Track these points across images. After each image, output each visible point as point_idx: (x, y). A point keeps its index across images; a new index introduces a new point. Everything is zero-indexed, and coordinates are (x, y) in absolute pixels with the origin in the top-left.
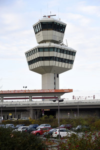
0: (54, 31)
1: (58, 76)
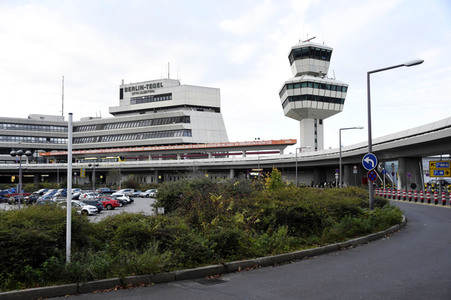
0: (312, 60)
1: (321, 123)
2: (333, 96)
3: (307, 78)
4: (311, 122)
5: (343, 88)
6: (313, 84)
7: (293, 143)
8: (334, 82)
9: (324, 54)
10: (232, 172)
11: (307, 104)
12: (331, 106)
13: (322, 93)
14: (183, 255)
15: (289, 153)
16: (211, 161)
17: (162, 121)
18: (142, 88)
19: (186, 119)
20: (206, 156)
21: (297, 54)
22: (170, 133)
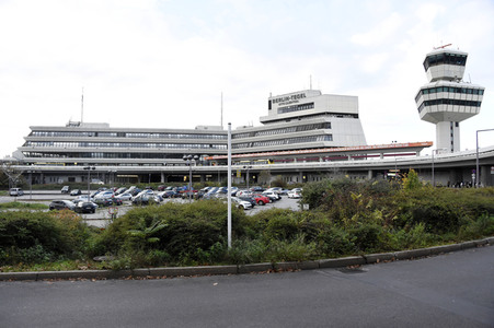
0: (447, 66)
1: (457, 125)
2: (470, 100)
3: (442, 83)
4: (447, 125)
5: (479, 92)
6: (448, 89)
7: (429, 145)
8: (470, 86)
9: (460, 60)
10: (370, 173)
11: (442, 108)
12: (468, 109)
13: (458, 96)
14: (326, 246)
15: (426, 155)
16: (351, 163)
17: (305, 127)
18: (287, 99)
19: (327, 125)
20: (346, 158)
21: (431, 61)
22: (313, 138)
